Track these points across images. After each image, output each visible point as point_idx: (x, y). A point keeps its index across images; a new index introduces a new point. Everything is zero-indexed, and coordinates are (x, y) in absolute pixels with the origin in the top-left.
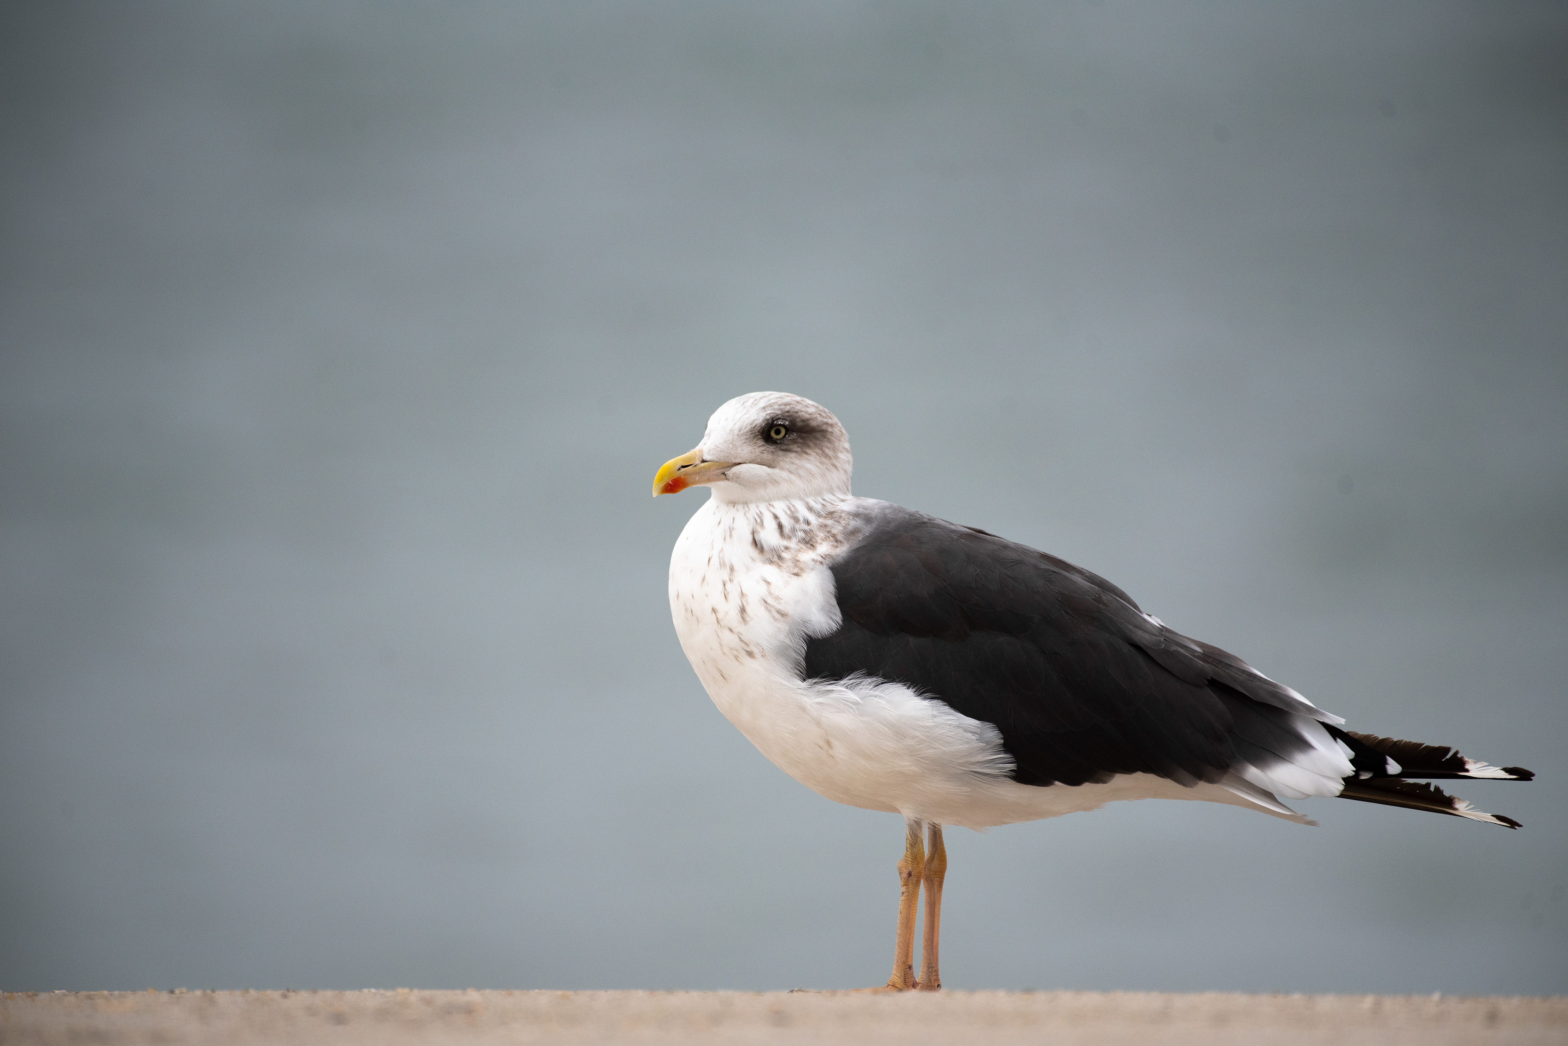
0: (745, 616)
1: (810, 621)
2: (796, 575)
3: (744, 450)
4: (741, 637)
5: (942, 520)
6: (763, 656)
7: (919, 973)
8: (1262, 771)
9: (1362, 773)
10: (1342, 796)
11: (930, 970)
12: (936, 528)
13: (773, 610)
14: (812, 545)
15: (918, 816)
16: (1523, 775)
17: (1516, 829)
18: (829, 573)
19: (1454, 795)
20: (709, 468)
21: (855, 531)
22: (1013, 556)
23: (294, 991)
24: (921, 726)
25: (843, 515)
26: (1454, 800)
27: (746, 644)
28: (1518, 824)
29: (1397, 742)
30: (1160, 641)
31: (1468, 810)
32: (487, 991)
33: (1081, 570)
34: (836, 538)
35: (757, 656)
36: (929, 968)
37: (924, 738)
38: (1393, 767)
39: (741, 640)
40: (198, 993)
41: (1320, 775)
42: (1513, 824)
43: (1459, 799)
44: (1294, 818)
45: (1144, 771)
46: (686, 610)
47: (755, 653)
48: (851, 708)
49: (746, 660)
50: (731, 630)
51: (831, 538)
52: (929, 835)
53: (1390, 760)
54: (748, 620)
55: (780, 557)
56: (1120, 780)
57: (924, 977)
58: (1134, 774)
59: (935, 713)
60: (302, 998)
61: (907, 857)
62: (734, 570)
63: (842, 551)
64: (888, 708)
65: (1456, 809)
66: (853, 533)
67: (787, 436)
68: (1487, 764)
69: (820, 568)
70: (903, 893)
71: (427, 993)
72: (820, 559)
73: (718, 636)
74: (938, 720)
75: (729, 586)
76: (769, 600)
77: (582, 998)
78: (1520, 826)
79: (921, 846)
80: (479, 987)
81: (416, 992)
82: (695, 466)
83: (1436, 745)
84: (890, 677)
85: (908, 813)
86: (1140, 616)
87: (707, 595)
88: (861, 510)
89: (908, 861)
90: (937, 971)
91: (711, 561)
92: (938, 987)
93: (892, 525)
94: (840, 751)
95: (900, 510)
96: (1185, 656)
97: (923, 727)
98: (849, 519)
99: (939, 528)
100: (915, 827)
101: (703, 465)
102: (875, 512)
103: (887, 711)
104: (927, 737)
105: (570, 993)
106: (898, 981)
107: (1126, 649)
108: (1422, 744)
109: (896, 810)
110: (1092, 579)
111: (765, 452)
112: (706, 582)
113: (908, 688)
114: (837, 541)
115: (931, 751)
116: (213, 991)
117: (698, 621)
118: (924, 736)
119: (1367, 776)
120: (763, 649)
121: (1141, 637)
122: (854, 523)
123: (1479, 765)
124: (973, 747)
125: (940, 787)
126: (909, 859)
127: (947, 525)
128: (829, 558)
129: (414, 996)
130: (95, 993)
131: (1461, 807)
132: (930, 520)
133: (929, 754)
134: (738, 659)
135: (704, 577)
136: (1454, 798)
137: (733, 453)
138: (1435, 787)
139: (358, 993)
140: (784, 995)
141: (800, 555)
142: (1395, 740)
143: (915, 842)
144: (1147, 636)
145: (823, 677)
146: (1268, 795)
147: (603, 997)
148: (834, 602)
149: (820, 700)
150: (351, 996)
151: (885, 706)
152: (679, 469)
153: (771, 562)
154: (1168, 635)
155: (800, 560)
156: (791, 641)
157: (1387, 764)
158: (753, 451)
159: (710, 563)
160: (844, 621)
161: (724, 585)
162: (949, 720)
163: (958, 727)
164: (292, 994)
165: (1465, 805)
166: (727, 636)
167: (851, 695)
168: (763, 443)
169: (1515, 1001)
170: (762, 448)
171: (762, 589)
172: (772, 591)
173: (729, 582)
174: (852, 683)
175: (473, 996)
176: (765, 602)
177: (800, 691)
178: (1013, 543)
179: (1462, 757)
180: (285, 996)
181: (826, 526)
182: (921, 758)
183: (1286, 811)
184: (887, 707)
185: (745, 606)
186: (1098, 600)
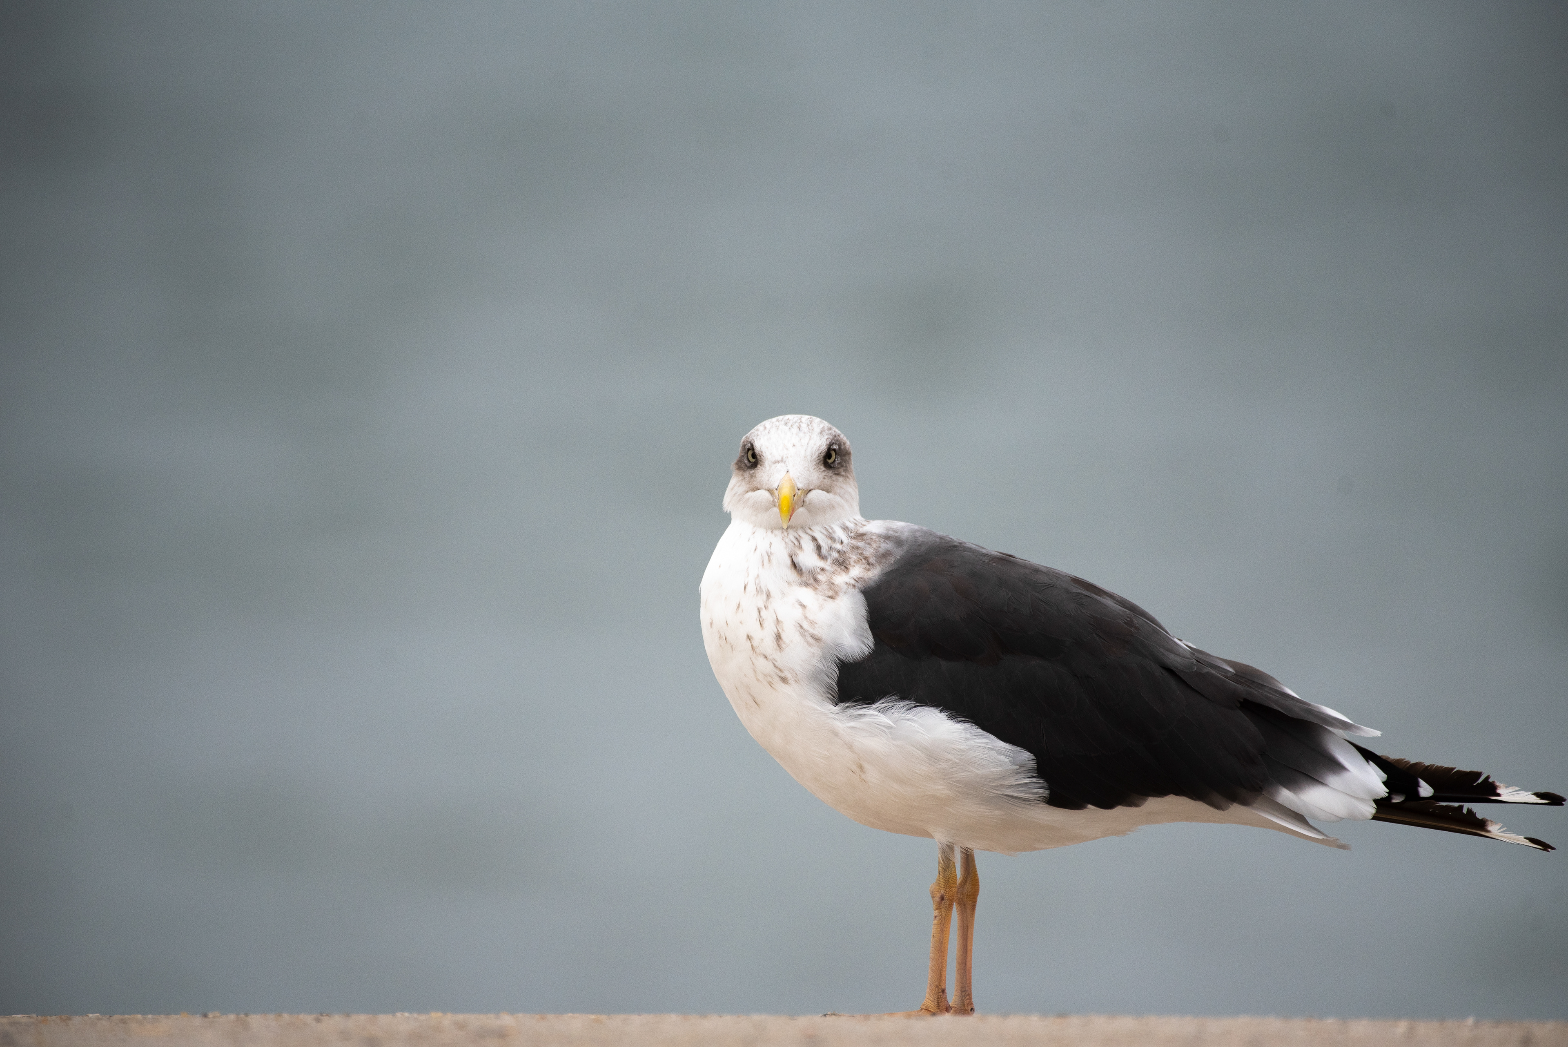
0: (781, 643)
1: (843, 644)
2: (831, 597)
3: (814, 476)
4: (775, 663)
5: (973, 544)
6: (796, 681)
7: (952, 997)
8: (1295, 793)
9: (1394, 796)
10: (1375, 818)
11: (963, 993)
12: (967, 552)
13: (807, 635)
14: (846, 568)
15: (950, 840)
16: (1554, 800)
17: (1549, 851)
18: (861, 598)
19: (1486, 818)
21: (886, 553)
22: (1043, 579)
23: (327, 1015)
24: (954, 749)
25: (874, 537)
26: (1487, 823)
27: (781, 670)
28: (1551, 847)
29: (1428, 766)
30: (1192, 663)
31: (1501, 832)
32: (521, 1015)
33: (1112, 594)
34: (868, 561)
35: (790, 681)
36: (962, 991)
37: (957, 761)
38: (1425, 790)
39: (775, 666)
40: (232, 1017)
41: (1352, 796)
42: (1546, 847)
43: (1492, 821)
44: (1327, 842)
45: (1177, 794)
46: (720, 637)
47: (789, 678)
48: (884, 732)
49: (780, 686)
50: (766, 657)
51: (863, 560)
52: (961, 858)
53: (1422, 783)
54: (784, 647)
55: (816, 580)
56: (1153, 804)
57: (957, 1001)
58: (1166, 797)
59: (968, 736)
60: (335, 1022)
61: (939, 881)
62: (770, 596)
63: (874, 574)
64: (922, 731)
65: (1489, 831)
66: (884, 555)
67: (836, 460)
68: (1519, 789)
69: (852, 591)
70: (936, 917)
71: (460, 1017)
72: (853, 582)
73: (753, 663)
74: (972, 742)
75: (764, 613)
76: (806, 625)
77: (615, 1022)
78: (1553, 849)
79: (953, 869)
80: (512, 1012)
81: (449, 1016)
83: (1468, 770)
84: (922, 702)
85: (940, 837)
86: (1172, 640)
87: (741, 623)
88: (891, 533)
89: (940, 885)
90: (970, 995)
91: (747, 588)
92: (971, 1011)
93: (923, 549)
94: (872, 775)
95: (931, 534)
96: (1216, 677)
97: (957, 751)
98: (880, 541)
99: (971, 552)
100: (947, 851)
102: (905, 535)
103: (921, 735)
104: (960, 760)
105: (603, 1017)
106: (932, 1005)
107: (1158, 672)
108: (1453, 769)
109: (928, 835)
110: (1123, 603)
111: (823, 476)
112: (740, 609)
113: (941, 712)
114: (869, 564)
115: (964, 774)
116: (247, 1015)
117: (732, 648)
118: (957, 759)
119: (1398, 799)
120: (796, 674)
121: (1173, 660)
122: (885, 546)
123: (1510, 790)
124: (1006, 770)
125: (972, 810)
126: (942, 883)
127: (977, 548)
128: (862, 581)
129: (447, 1020)
130: (129, 1017)
131: (1494, 829)
132: (960, 543)
133: (962, 778)
134: (772, 685)
135: (739, 604)
136: (1487, 820)
137: (810, 479)
138: (1468, 809)
139: (392, 1017)
140: (817, 1019)
141: (834, 577)
142: (1426, 765)
143: (947, 865)
144: (1178, 659)
145: (855, 701)
146: (1299, 818)
148: (866, 626)
149: (852, 724)
150: (384, 1019)
151: (918, 730)
153: (807, 585)
154: (1200, 656)
155: (835, 583)
156: (824, 665)
157: (1419, 786)
158: (819, 476)
159: (747, 590)
160: (877, 643)
161: (759, 612)
162: (983, 743)
163: (991, 749)
164: (325, 1018)
165: (1498, 827)
166: (761, 662)
167: (884, 719)
168: (822, 468)
169: (1550, 1025)
170: (821, 473)
171: (798, 613)
172: (807, 615)
173: (764, 608)
174: (884, 707)
175: (507, 1020)
176: (801, 627)
177: (833, 716)
178: (1045, 567)
179: (1494, 782)
180: (318, 1021)
181: (857, 548)
182: (954, 782)
183: (1319, 835)
184: (920, 731)
185: (781, 633)
186: (1130, 623)
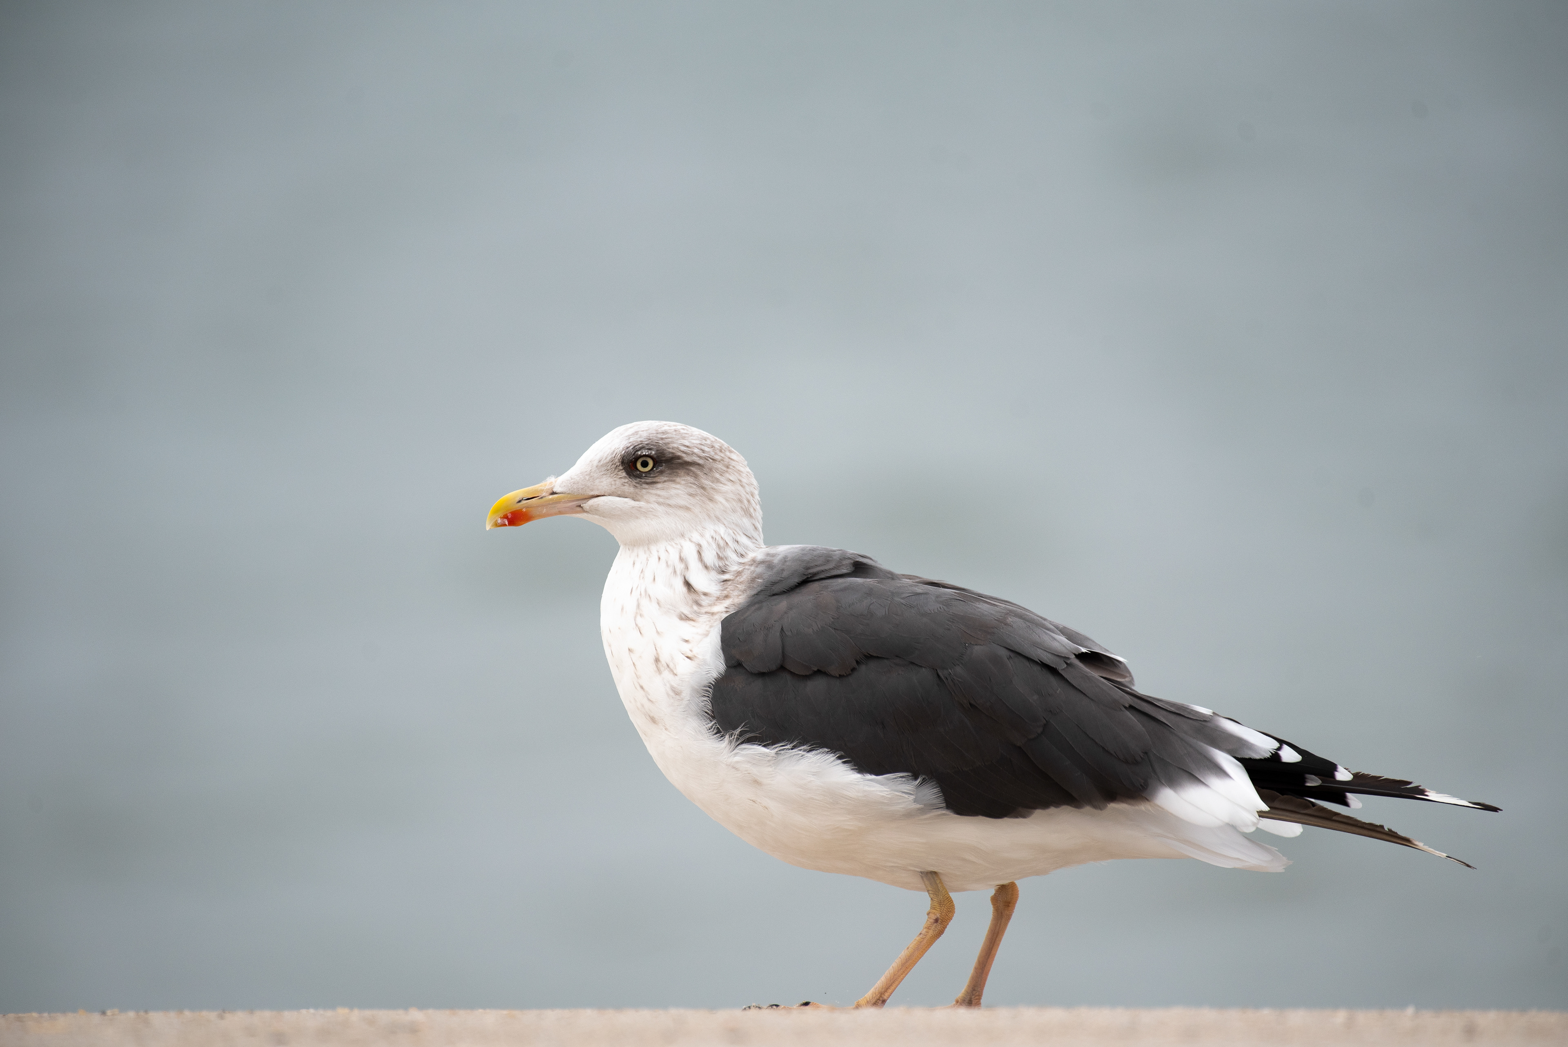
3: (602, 482)
20: (558, 502)
32: (430, 1011)
40: (131, 1014)
60: (237, 1019)
67: (655, 469)
71: (368, 1013)
77: (529, 1016)
80: (422, 1007)
81: (357, 1013)
82: (541, 498)
101: (551, 497)
105: (516, 1013)
111: (626, 484)
116: (146, 1012)
129: (356, 1015)
137: (590, 484)
139: (297, 1013)
140: (738, 1013)
147: (551, 1016)
150: (289, 1016)
152: (520, 501)
158: (613, 483)
164: (228, 1015)
168: (624, 474)
169: (1492, 1015)
170: (623, 480)
175: (416, 1015)
180: (221, 1017)
